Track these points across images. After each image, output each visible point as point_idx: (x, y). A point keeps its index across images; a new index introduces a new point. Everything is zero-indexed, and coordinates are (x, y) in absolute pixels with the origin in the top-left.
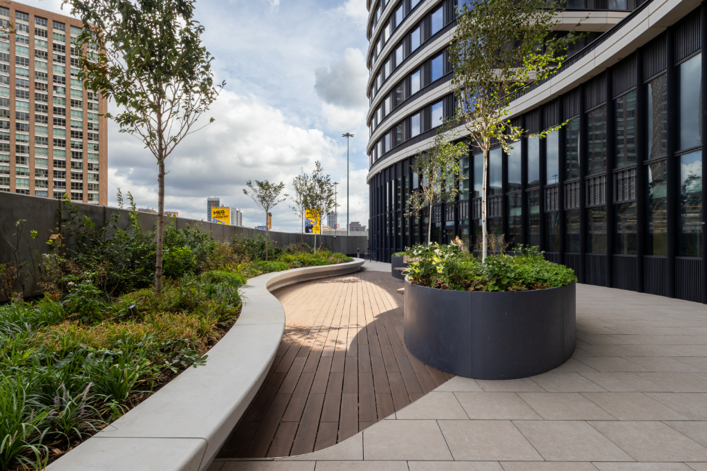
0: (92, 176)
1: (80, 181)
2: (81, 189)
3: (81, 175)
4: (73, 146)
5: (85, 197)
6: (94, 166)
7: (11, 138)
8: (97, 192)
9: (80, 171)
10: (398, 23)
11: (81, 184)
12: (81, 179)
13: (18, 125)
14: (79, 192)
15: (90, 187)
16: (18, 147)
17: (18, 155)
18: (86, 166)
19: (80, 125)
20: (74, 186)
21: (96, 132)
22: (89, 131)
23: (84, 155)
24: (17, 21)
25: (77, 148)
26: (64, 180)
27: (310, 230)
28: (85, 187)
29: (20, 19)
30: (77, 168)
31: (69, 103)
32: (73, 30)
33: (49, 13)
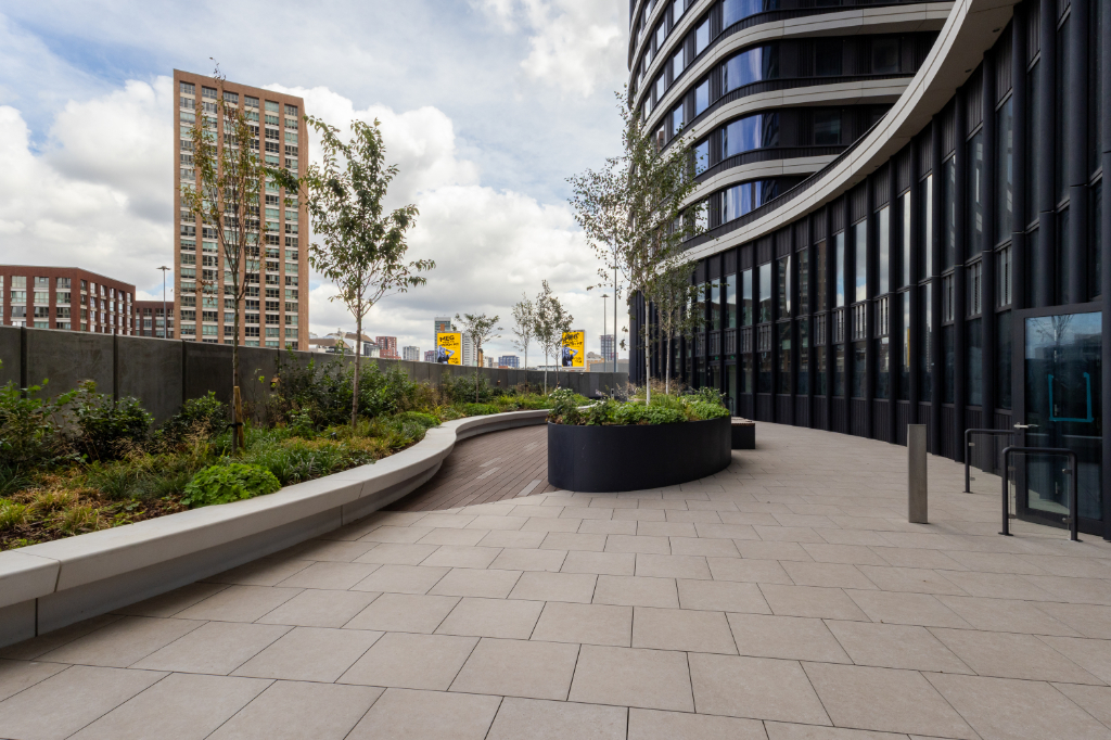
0: (290, 293)
1: (276, 300)
2: (277, 309)
3: (277, 292)
4: (268, 255)
5: (282, 320)
6: (293, 280)
7: (197, 248)
8: (296, 314)
9: (276, 287)
10: (659, 97)
11: (277, 304)
12: (278, 296)
13: (205, 230)
14: (275, 313)
15: (288, 307)
16: (205, 258)
17: (205, 268)
18: (283, 281)
19: (276, 227)
20: (270, 306)
21: (295, 236)
22: (287, 235)
23: (281, 266)
24: (204, 99)
25: (272, 256)
26: (257, 299)
27: (569, 363)
28: (282, 307)
29: (207, 96)
30: (272, 283)
31: (263, 199)
32: (268, 105)
33: (239, 85)
